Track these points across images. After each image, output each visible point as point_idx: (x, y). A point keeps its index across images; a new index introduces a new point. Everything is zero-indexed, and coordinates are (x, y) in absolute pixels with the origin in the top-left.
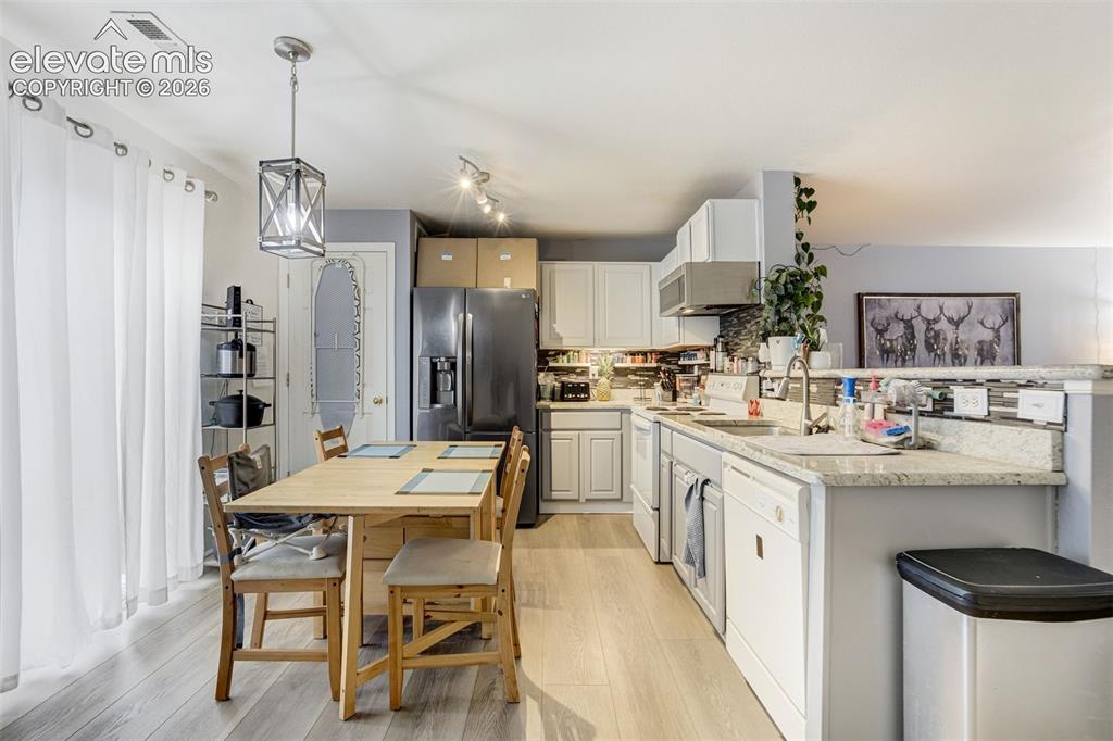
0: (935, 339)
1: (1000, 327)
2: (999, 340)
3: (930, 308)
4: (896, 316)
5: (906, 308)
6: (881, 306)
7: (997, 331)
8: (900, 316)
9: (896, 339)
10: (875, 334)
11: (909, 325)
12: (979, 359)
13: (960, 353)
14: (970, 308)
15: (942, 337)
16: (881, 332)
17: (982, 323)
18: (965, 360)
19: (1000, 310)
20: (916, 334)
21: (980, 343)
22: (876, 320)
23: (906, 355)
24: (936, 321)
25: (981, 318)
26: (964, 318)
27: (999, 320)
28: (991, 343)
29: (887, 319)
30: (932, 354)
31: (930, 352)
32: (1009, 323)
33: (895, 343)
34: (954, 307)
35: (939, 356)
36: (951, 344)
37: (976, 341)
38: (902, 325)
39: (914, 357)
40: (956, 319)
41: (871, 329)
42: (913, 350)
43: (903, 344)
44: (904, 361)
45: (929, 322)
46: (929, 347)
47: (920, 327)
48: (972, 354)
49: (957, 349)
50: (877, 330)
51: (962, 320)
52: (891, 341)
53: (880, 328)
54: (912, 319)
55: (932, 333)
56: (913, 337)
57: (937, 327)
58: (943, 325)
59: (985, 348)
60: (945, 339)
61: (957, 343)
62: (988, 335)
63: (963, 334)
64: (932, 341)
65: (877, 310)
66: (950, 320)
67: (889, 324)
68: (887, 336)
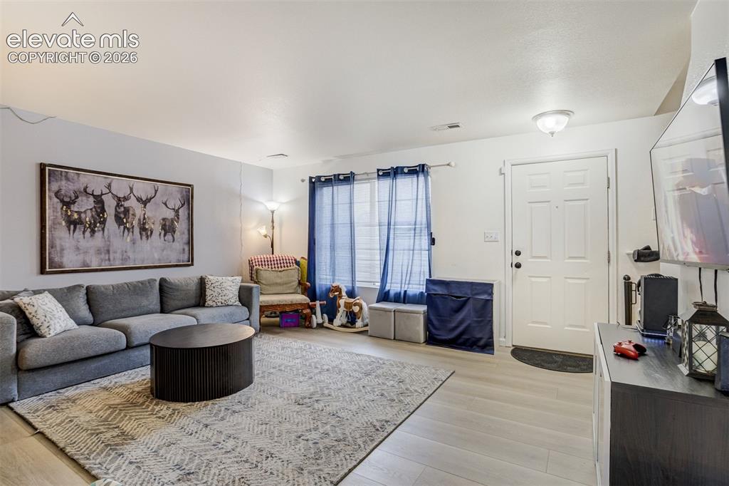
0: (125, 215)
1: (179, 209)
2: (178, 218)
3: (120, 188)
4: (85, 190)
5: (97, 185)
6: (67, 179)
7: (177, 212)
8: (89, 191)
9: (85, 212)
10: (60, 205)
11: (99, 200)
12: (163, 232)
13: (147, 227)
14: (156, 191)
15: (131, 212)
16: (67, 204)
17: (165, 204)
18: (152, 233)
19: (179, 196)
20: (106, 208)
21: (164, 219)
22: (63, 192)
23: (95, 226)
24: (126, 199)
25: (164, 200)
26: (151, 199)
27: (178, 204)
28: (172, 221)
29: (75, 192)
30: (122, 227)
31: (119, 226)
32: (186, 206)
33: (83, 216)
34: (143, 189)
35: (128, 229)
36: (139, 220)
37: (161, 218)
38: (91, 199)
39: (103, 229)
40: (144, 200)
41: (56, 200)
42: (103, 222)
43: (92, 216)
44: (93, 232)
45: (119, 199)
46: (119, 220)
47: (110, 204)
48: (157, 229)
49: (144, 224)
50: (62, 201)
51: (149, 200)
52: (79, 213)
53: (67, 199)
54: (102, 194)
55: (122, 209)
56: (103, 210)
57: (126, 204)
58: (132, 203)
59: (167, 224)
60: (134, 215)
61: (144, 219)
62: (170, 214)
63: (150, 211)
64: (122, 216)
65: (64, 182)
66: (139, 200)
67: (77, 197)
68: (75, 208)
